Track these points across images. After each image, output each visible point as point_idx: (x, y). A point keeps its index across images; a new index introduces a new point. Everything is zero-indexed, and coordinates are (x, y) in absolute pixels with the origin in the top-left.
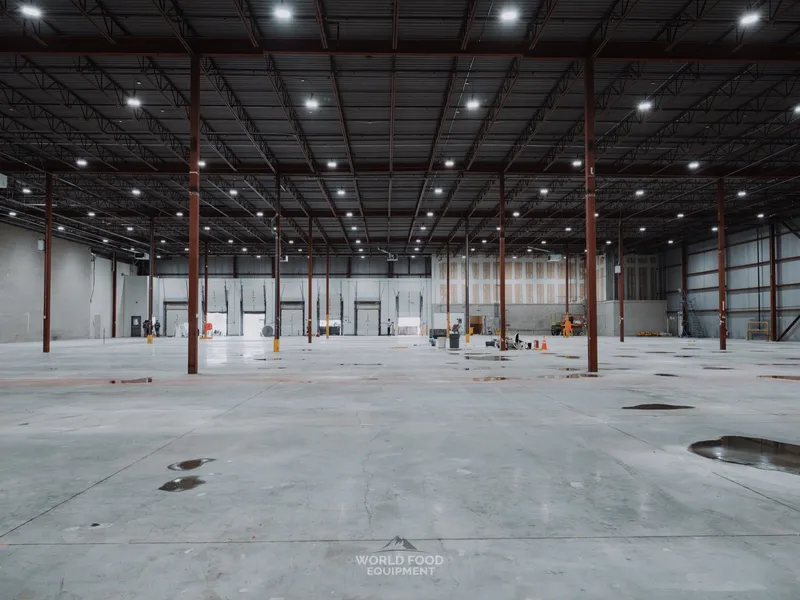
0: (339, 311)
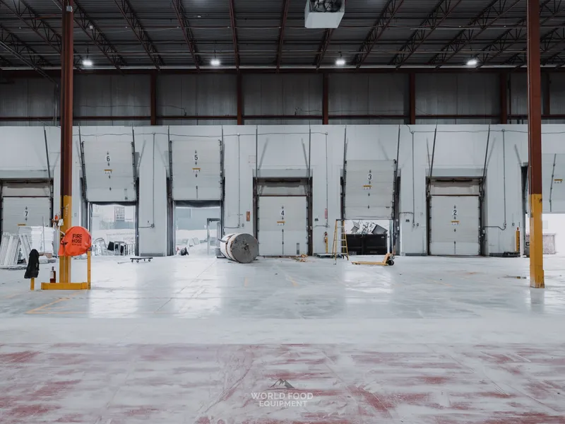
0: (390, 199)
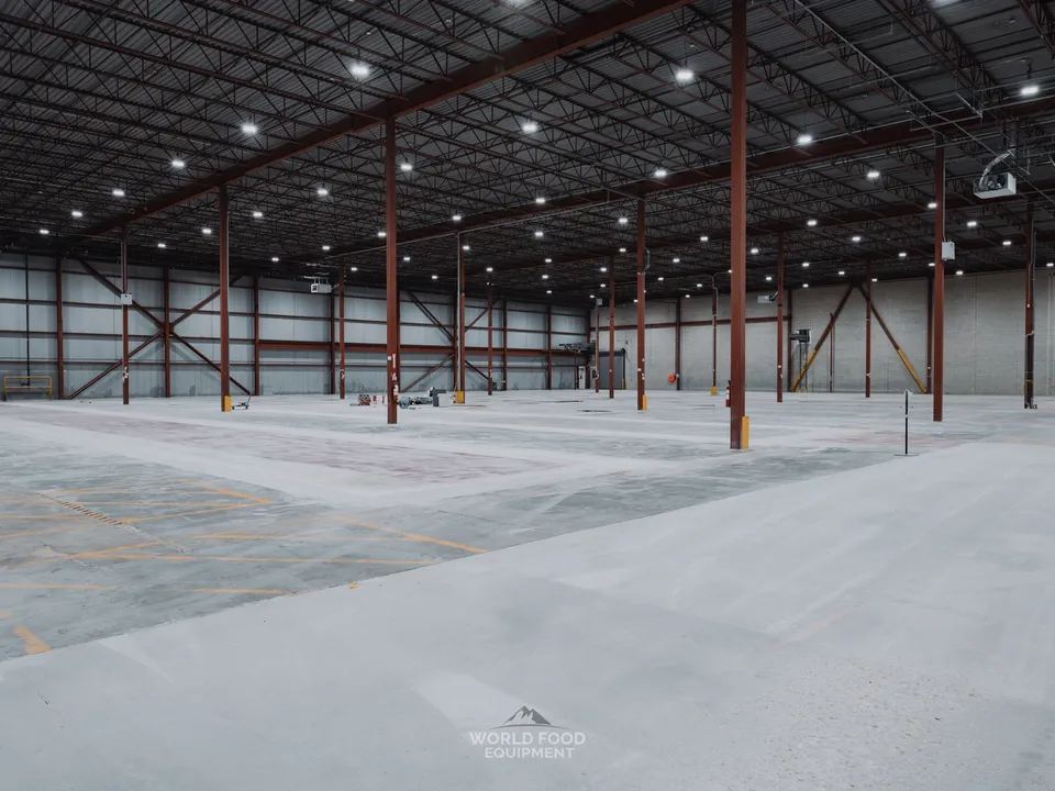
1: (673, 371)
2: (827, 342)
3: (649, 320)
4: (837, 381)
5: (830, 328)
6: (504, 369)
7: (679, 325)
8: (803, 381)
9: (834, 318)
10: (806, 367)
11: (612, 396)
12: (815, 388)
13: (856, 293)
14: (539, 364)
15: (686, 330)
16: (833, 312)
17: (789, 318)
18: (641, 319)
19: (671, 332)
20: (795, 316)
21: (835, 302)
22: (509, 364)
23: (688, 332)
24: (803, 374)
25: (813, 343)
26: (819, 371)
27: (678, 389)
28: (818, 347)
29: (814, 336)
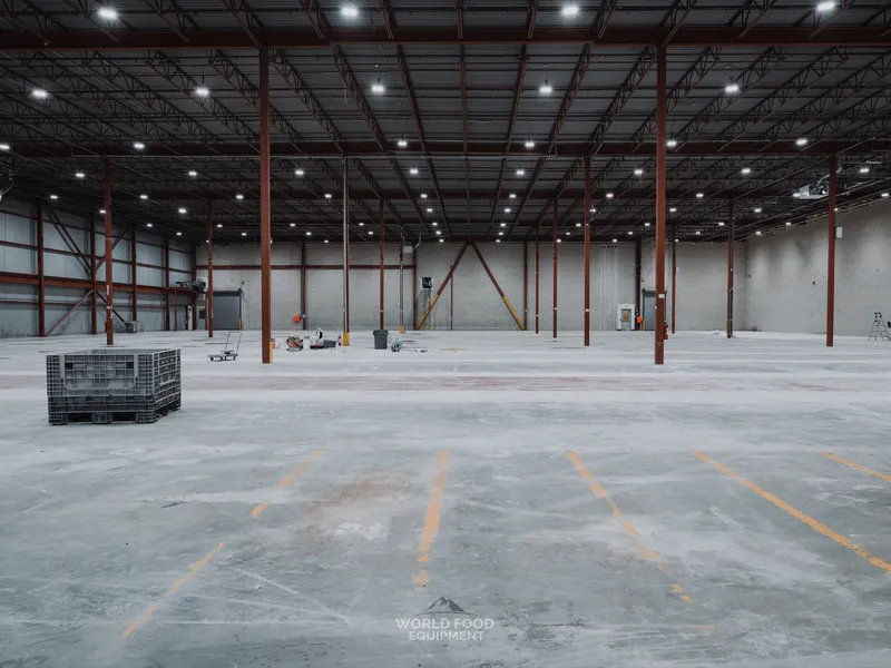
1: (298, 312)
2: (448, 288)
3: (274, 261)
4: (455, 321)
5: (450, 276)
6: (133, 308)
7: (303, 268)
8: (427, 321)
9: (453, 269)
10: (430, 309)
11: (211, 335)
12: (437, 326)
13: (470, 249)
14: (158, 303)
15: (309, 272)
16: (452, 263)
17: (414, 267)
18: (266, 259)
19: (296, 274)
20: (419, 265)
21: (454, 255)
22: (139, 302)
23: (313, 275)
24: (427, 315)
25: (434, 289)
26: (440, 312)
27: (304, 328)
28: (439, 293)
29: (436, 282)
